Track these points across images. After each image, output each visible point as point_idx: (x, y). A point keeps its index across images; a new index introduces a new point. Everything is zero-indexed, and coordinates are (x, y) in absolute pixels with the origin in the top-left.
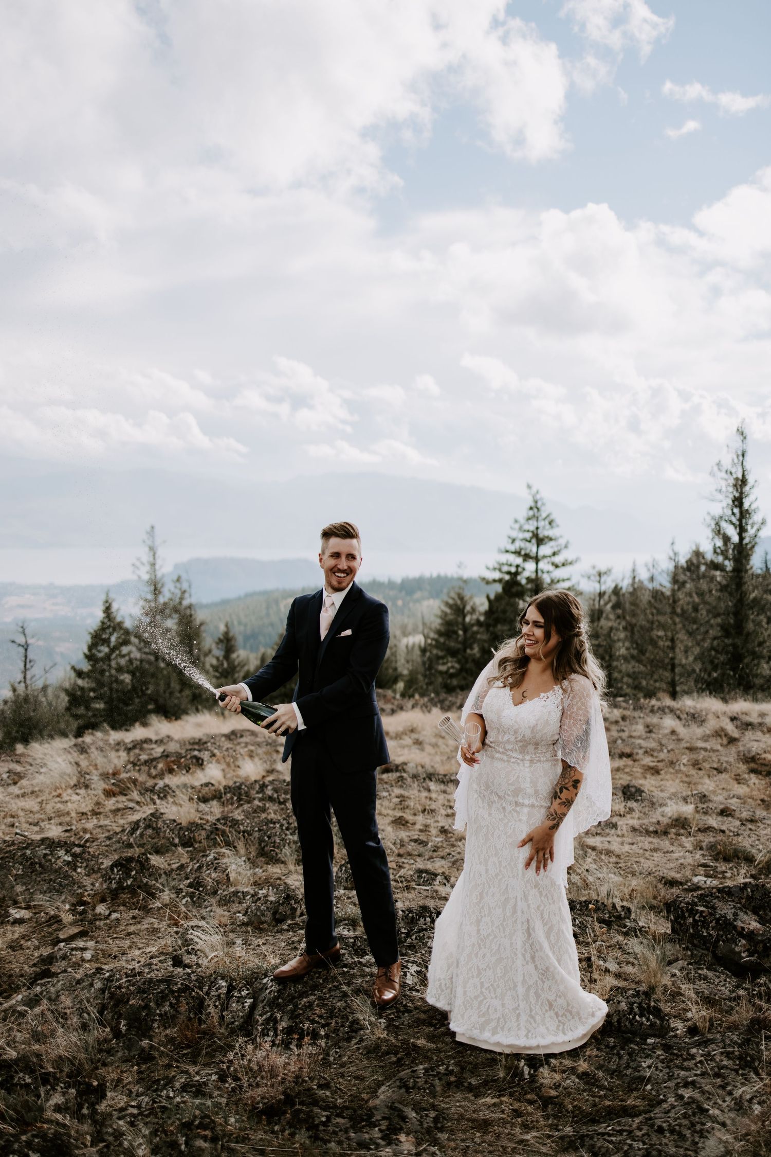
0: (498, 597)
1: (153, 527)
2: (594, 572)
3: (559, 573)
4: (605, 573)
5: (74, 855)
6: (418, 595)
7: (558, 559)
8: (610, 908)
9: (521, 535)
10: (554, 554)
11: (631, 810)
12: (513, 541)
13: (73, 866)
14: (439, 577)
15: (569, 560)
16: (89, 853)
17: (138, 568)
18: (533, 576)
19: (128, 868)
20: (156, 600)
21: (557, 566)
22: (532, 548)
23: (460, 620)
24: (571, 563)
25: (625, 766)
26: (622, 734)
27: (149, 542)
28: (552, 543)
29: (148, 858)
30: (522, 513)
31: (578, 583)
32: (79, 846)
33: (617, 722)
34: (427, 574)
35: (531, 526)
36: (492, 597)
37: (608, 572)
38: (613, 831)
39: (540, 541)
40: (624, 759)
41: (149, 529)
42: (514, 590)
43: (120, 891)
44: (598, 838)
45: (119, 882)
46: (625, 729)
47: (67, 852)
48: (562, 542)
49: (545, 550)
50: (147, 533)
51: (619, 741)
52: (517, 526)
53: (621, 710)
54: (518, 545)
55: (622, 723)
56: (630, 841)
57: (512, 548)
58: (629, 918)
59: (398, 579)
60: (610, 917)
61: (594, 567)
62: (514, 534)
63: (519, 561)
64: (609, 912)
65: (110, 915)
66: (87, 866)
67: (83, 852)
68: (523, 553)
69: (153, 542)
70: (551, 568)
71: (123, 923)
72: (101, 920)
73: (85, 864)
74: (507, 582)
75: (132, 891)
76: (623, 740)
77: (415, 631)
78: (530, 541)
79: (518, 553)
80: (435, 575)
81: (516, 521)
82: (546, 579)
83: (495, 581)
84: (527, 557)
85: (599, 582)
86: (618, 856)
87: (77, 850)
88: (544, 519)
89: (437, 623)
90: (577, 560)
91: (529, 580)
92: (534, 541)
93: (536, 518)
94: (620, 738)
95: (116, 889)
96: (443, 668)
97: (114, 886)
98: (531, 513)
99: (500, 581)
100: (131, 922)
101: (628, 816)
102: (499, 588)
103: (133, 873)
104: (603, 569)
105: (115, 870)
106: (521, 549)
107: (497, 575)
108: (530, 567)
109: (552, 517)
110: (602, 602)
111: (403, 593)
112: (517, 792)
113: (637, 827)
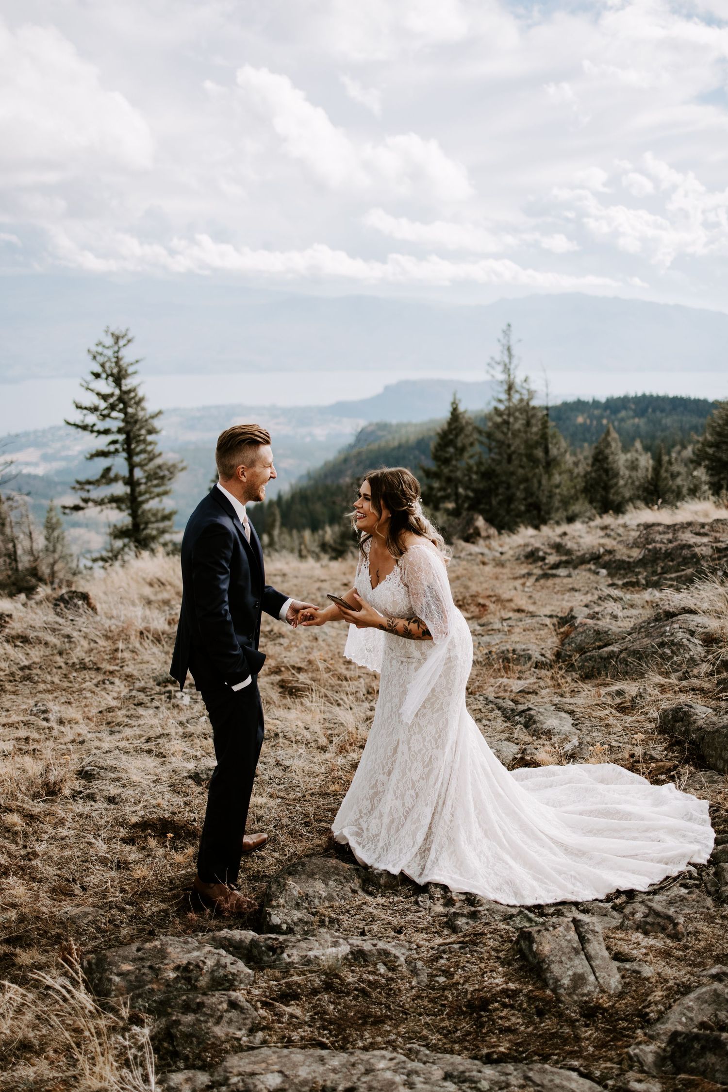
1: (509, 325)
6: (623, 414)
14: (644, 396)
17: (493, 368)
20: (509, 399)
27: (504, 341)
34: (632, 394)
41: (505, 327)
50: (504, 332)
59: (602, 398)
69: (509, 341)
80: (639, 394)
111: (608, 412)
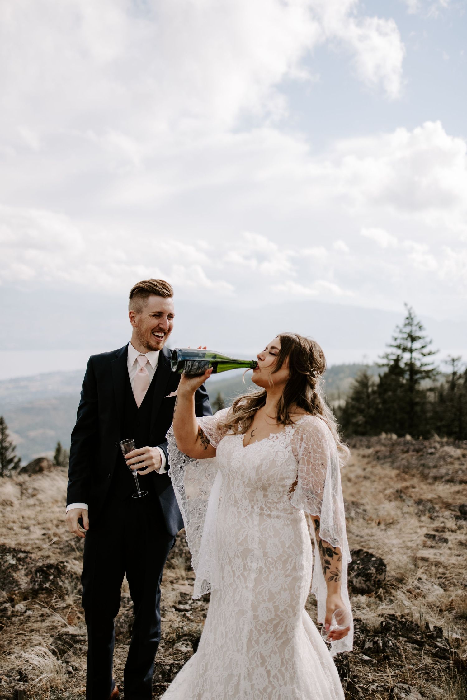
0: (386, 376)
2: (450, 359)
3: (426, 360)
4: (457, 360)
5: (19, 560)
6: (342, 375)
7: (425, 351)
8: (423, 629)
9: (401, 336)
10: (423, 347)
11: (460, 528)
12: (396, 339)
13: (14, 568)
15: (433, 351)
16: (31, 558)
18: (409, 362)
19: (47, 574)
21: (424, 355)
22: (409, 344)
23: (365, 390)
24: (434, 353)
25: (464, 490)
26: (462, 467)
28: (421, 341)
29: (65, 566)
30: (401, 322)
31: (439, 366)
32: (24, 552)
33: (458, 459)
35: (407, 330)
36: (382, 374)
37: (459, 359)
38: (445, 544)
39: (413, 339)
40: (463, 485)
42: (397, 370)
43: (40, 592)
44: (432, 551)
45: (41, 584)
46: (465, 463)
47: (14, 556)
48: (428, 340)
49: (417, 345)
51: (460, 472)
52: (398, 330)
53: (462, 450)
54: (398, 342)
55: (462, 459)
56: (457, 553)
57: (395, 343)
58: (441, 637)
60: (422, 638)
61: (449, 356)
62: (396, 335)
63: (399, 352)
64: (422, 633)
65: (25, 612)
66: (27, 568)
67: (26, 557)
68: (402, 347)
70: (420, 356)
71: (33, 619)
72: (17, 616)
73: (26, 567)
74: (392, 366)
75: (49, 592)
76: (463, 471)
77: (339, 398)
78: (407, 339)
79: (399, 347)
81: (397, 327)
82: (418, 364)
83: (383, 365)
84: (405, 350)
85: (453, 365)
86: (445, 567)
87: (22, 555)
88: (416, 325)
89: (351, 392)
90: (438, 351)
91: (406, 364)
92: (409, 339)
93: (410, 324)
94: (461, 469)
95: (38, 589)
96: (354, 420)
97: (37, 587)
98: (407, 322)
99: (387, 365)
100: (39, 619)
101: (458, 532)
102: (386, 370)
103: (52, 577)
104: (455, 356)
105: (38, 575)
106: (401, 345)
107: (385, 361)
108: (406, 356)
109: (420, 325)
110: (455, 378)
112: (246, 553)
113: (464, 542)
